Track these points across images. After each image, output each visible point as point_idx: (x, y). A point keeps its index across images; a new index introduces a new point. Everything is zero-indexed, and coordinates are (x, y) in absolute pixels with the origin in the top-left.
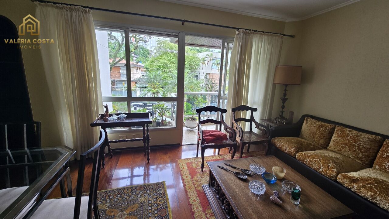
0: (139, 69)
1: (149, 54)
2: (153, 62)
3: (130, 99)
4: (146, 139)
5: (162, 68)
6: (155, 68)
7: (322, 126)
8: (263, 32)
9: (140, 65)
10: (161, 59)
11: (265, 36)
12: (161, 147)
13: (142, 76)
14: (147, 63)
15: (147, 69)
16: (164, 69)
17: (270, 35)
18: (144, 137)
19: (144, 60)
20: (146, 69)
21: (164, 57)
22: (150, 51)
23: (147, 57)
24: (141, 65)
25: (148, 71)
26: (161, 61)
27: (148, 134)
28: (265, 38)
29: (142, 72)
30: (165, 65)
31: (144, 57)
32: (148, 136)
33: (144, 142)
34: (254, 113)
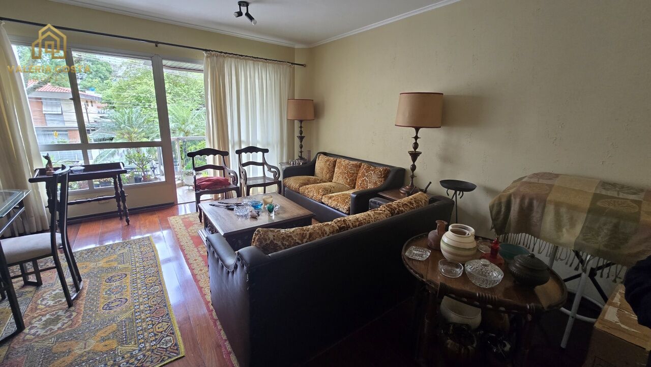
0: (90, 104)
1: (110, 72)
2: (121, 89)
3: (85, 146)
4: (120, 197)
5: (143, 101)
6: (129, 102)
7: (328, 160)
8: (266, 59)
9: (92, 95)
10: (138, 84)
11: (270, 64)
12: (146, 209)
13: (101, 117)
14: (109, 92)
15: (110, 104)
16: (148, 104)
17: (276, 63)
18: (117, 193)
19: (100, 85)
20: (107, 103)
21: (145, 80)
22: (114, 66)
23: (106, 78)
24: (96, 95)
25: (114, 107)
26: (139, 88)
27: (122, 190)
28: (270, 67)
29: (100, 110)
30: (148, 95)
31: (100, 79)
32: (122, 192)
33: (118, 201)
34: (265, 154)
